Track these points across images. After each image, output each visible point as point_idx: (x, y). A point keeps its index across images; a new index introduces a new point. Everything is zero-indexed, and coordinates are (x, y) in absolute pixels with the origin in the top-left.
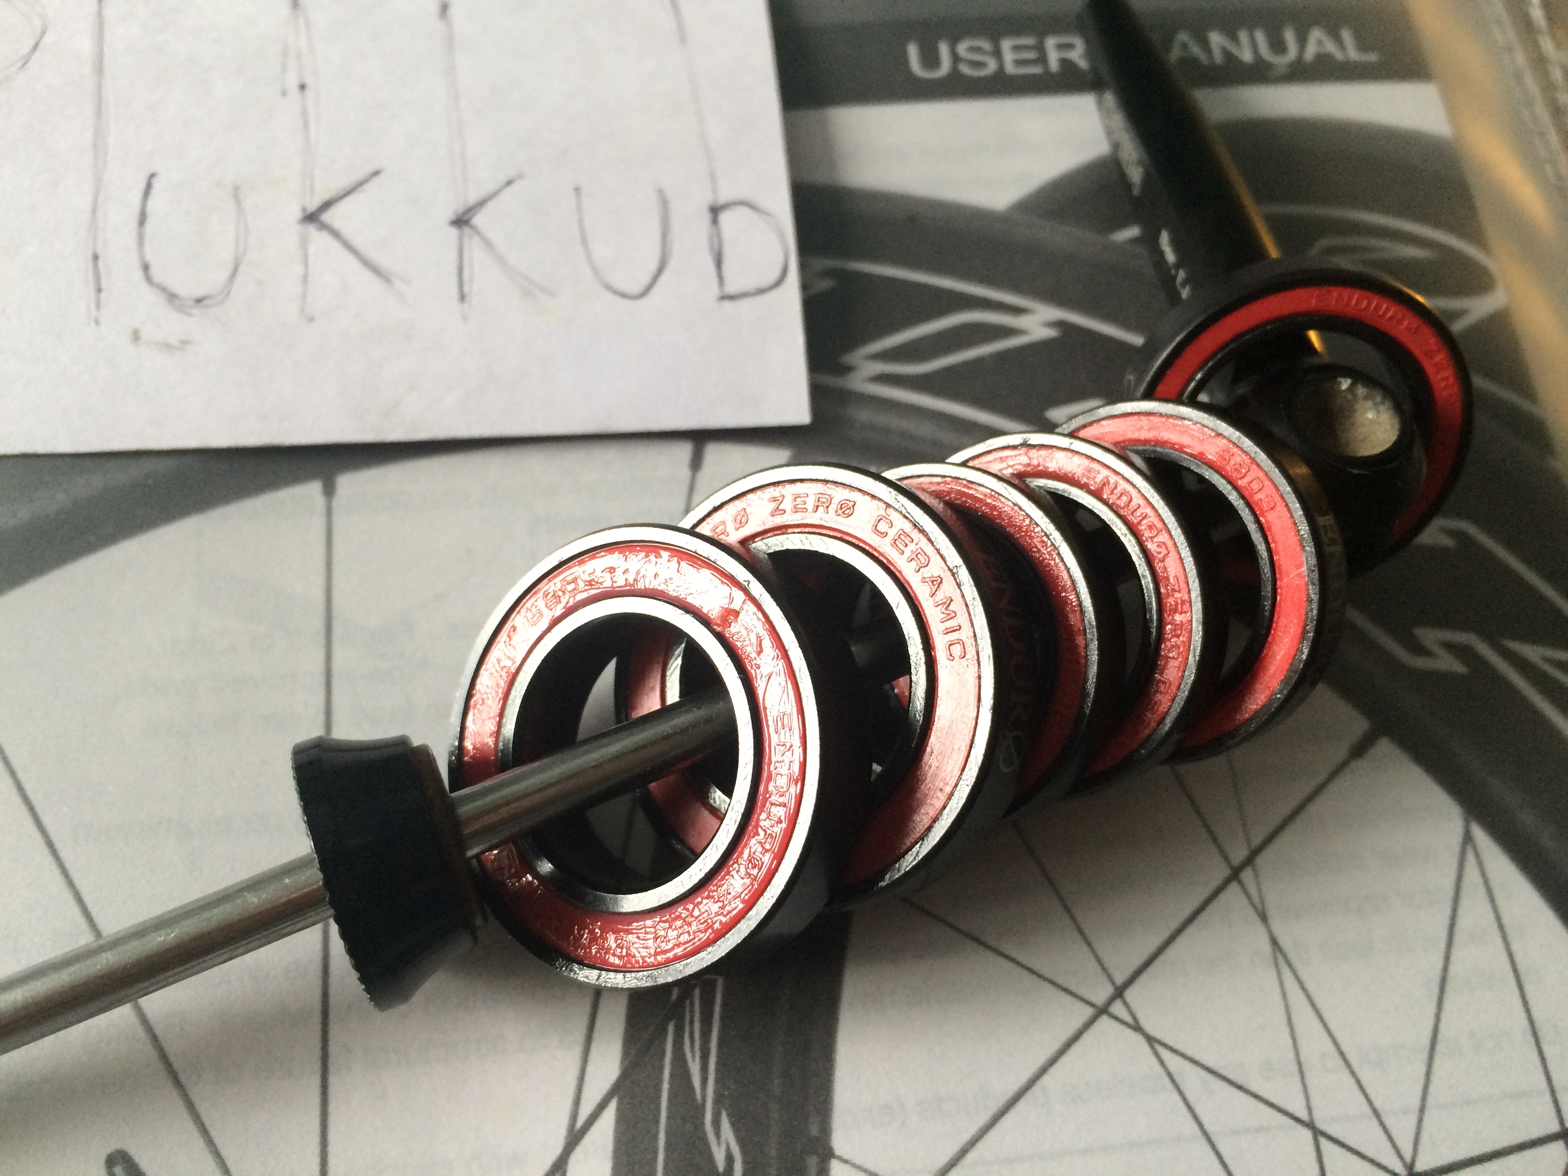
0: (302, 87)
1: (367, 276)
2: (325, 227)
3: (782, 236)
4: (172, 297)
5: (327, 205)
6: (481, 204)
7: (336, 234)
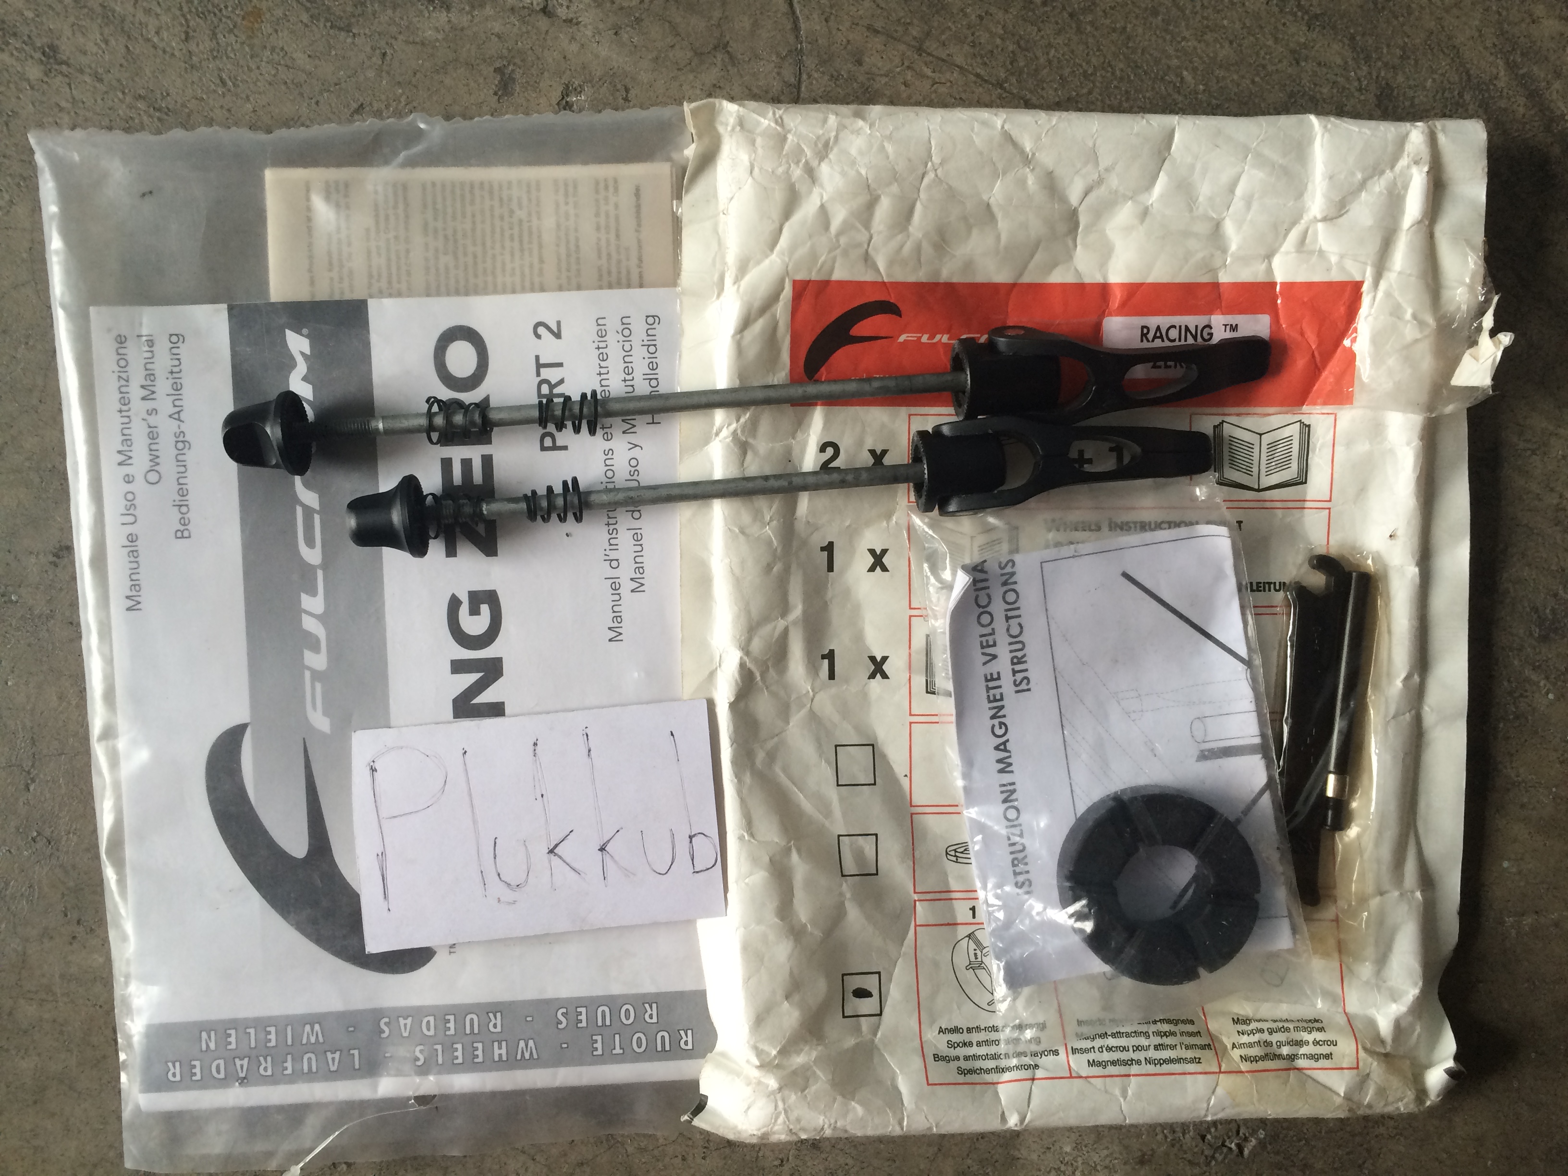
0: (542, 796)
1: (573, 873)
2: (556, 854)
3: (715, 846)
4: (509, 885)
5: (556, 846)
6: (608, 841)
7: (560, 857)
